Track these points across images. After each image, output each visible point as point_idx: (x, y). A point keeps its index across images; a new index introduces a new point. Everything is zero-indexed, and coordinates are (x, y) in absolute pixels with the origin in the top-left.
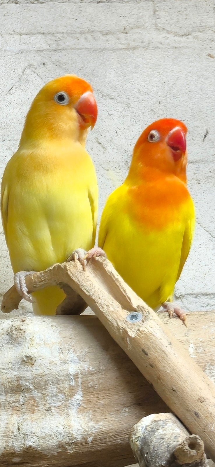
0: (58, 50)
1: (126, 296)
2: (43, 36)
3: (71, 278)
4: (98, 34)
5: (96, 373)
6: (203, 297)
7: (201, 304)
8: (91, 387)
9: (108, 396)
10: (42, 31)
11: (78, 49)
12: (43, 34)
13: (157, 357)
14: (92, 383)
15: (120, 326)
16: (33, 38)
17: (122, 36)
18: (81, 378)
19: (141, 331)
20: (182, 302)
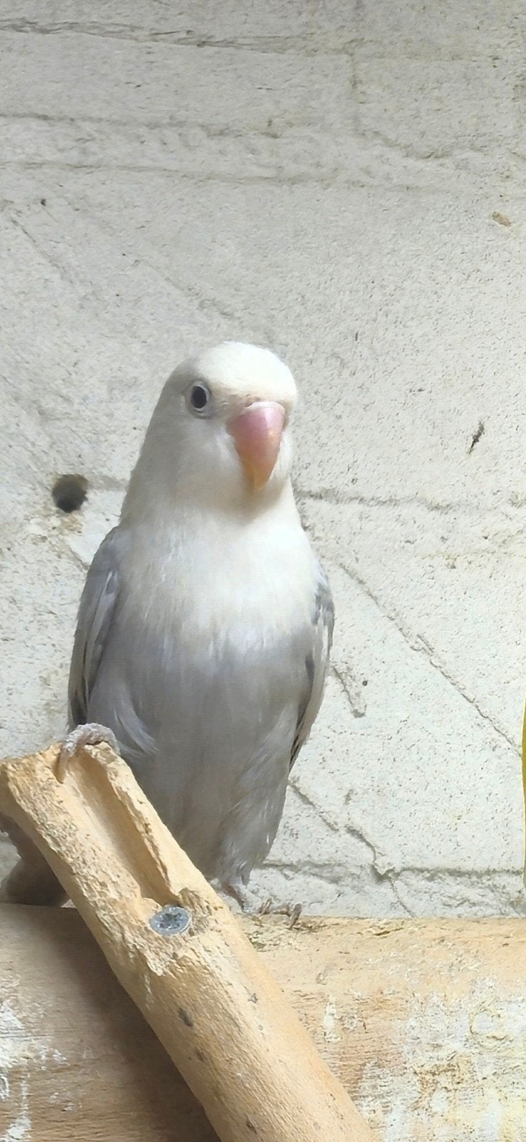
0: (86, 166)
1: (158, 862)
2: (44, 125)
3: (17, 803)
4: (197, 130)
5: (68, 1069)
6: (450, 880)
7: (445, 899)
8: (55, 1107)
9: (99, 1134)
10: (40, 109)
11: (141, 169)
12: (45, 118)
13: (216, 1033)
14: (57, 1095)
15: (129, 943)
16: (16, 126)
17: (262, 142)
18: (29, 1081)
19: (179, 960)
20: (394, 890)
